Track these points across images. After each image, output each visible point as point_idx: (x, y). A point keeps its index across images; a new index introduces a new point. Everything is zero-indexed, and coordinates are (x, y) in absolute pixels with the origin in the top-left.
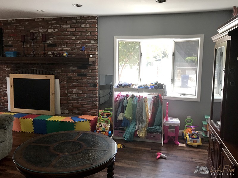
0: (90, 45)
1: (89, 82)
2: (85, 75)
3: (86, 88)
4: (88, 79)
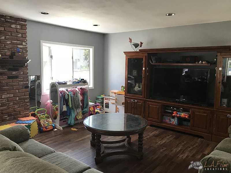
0: (21, 46)
2: (16, 77)
3: (17, 91)
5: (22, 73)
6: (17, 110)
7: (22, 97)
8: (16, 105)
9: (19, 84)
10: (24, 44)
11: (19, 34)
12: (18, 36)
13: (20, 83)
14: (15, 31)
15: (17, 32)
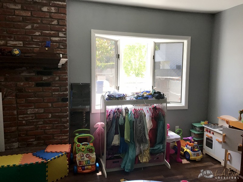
0: (57, 39)
1: (55, 94)
2: (48, 84)
3: (50, 105)
4: (55, 91)
5: (57, 78)
6: (50, 133)
7: (57, 114)
8: (48, 125)
9: (53, 95)
10: (61, 35)
11: (54, 21)
12: (53, 23)
13: (54, 93)
14: (49, 17)
15: (51, 17)
